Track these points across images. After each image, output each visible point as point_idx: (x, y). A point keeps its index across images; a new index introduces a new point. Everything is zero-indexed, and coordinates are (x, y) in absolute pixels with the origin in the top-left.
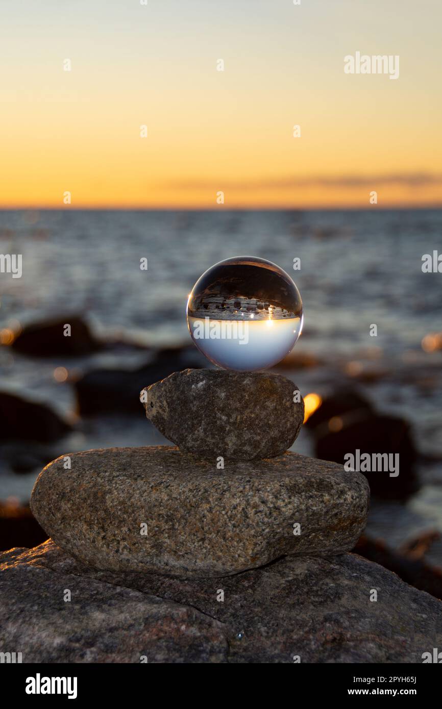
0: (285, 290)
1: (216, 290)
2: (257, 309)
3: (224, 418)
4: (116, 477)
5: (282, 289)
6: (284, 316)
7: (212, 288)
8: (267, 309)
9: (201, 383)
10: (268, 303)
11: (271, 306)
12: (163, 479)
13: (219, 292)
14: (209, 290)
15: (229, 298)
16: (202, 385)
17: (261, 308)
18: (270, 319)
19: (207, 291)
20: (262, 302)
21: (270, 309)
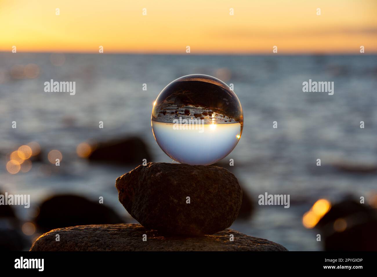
0: (227, 100)
1: (172, 100)
2: (202, 115)
3: (175, 201)
4: (90, 247)
5: (225, 99)
6: (226, 121)
7: (169, 99)
8: (211, 115)
9: (159, 173)
10: (211, 111)
11: (214, 113)
12: (126, 249)
13: (174, 102)
14: (167, 100)
15: (181, 107)
16: (159, 175)
17: (205, 114)
18: (213, 123)
19: (166, 101)
20: (207, 110)
21: (213, 116)
